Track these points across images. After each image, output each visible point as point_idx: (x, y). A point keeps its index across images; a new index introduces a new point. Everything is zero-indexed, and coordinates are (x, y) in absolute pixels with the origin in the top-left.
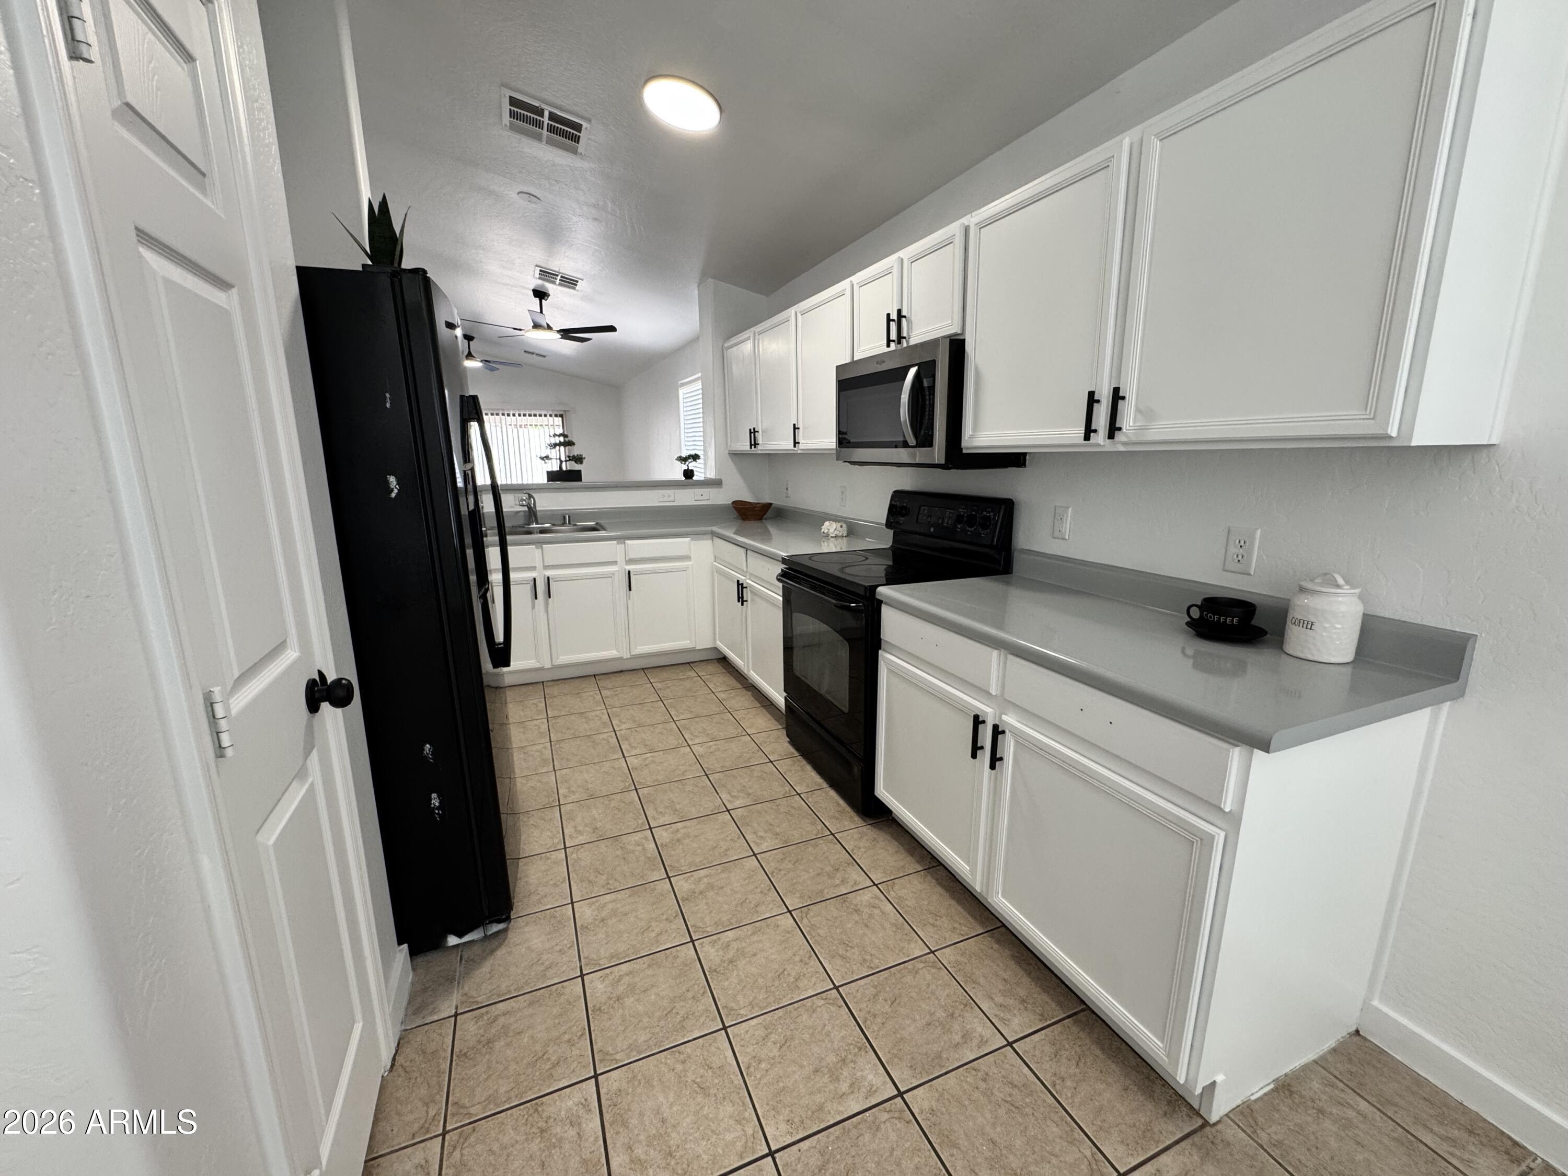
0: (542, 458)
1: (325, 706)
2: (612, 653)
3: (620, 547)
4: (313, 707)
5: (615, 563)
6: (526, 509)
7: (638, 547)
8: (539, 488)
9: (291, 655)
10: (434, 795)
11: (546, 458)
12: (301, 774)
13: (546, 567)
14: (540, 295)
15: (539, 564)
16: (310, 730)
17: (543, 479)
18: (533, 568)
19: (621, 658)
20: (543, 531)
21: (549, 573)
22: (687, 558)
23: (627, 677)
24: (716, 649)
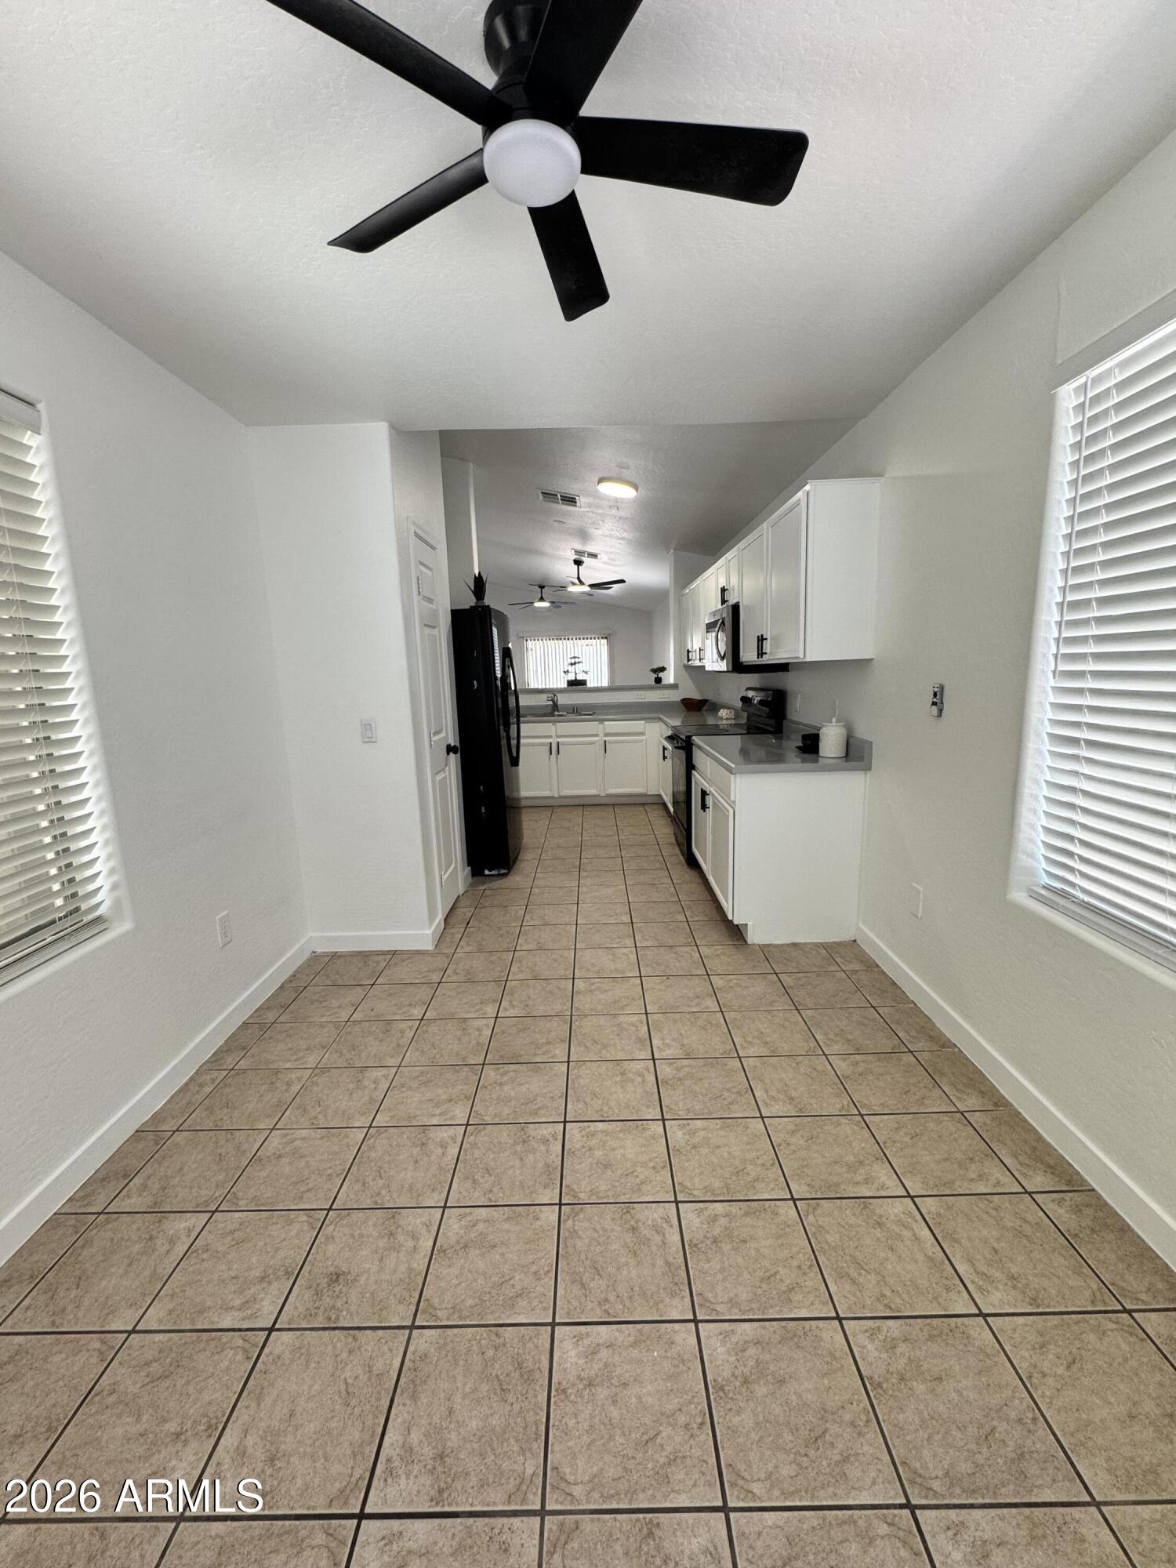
0: (565, 672)
1: (451, 754)
2: (594, 792)
3: (601, 726)
4: (448, 754)
5: (597, 735)
6: (551, 703)
7: (613, 726)
8: (561, 691)
9: (443, 735)
10: (483, 808)
11: (566, 672)
12: (443, 770)
13: (558, 737)
14: (578, 563)
15: (553, 734)
16: (447, 760)
17: (564, 685)
18: (550, 737)
19: (599, 796)
20: (560, 716)
21: (559, 740)
22: (642, 734)
23: (602, 807)
24: (659, 796)
